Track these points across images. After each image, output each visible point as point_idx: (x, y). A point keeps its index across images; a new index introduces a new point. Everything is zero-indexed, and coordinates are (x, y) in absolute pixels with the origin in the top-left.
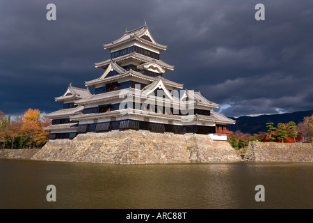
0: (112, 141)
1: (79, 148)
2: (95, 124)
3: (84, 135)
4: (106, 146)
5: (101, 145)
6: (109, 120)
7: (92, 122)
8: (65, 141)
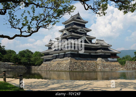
0: (65, 62)
1: (53, 65)
2: (58, 55)
3: (55, 60)
4: (62, 64)
5: (60, 63)
6: (63, 53)
7: (57, 54)
8: (49, 62)
